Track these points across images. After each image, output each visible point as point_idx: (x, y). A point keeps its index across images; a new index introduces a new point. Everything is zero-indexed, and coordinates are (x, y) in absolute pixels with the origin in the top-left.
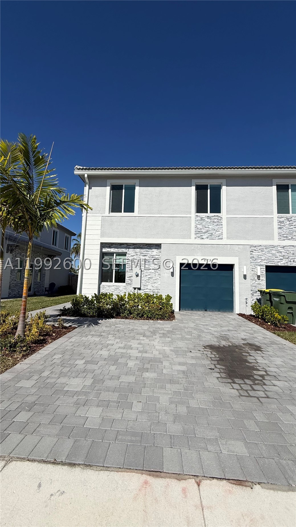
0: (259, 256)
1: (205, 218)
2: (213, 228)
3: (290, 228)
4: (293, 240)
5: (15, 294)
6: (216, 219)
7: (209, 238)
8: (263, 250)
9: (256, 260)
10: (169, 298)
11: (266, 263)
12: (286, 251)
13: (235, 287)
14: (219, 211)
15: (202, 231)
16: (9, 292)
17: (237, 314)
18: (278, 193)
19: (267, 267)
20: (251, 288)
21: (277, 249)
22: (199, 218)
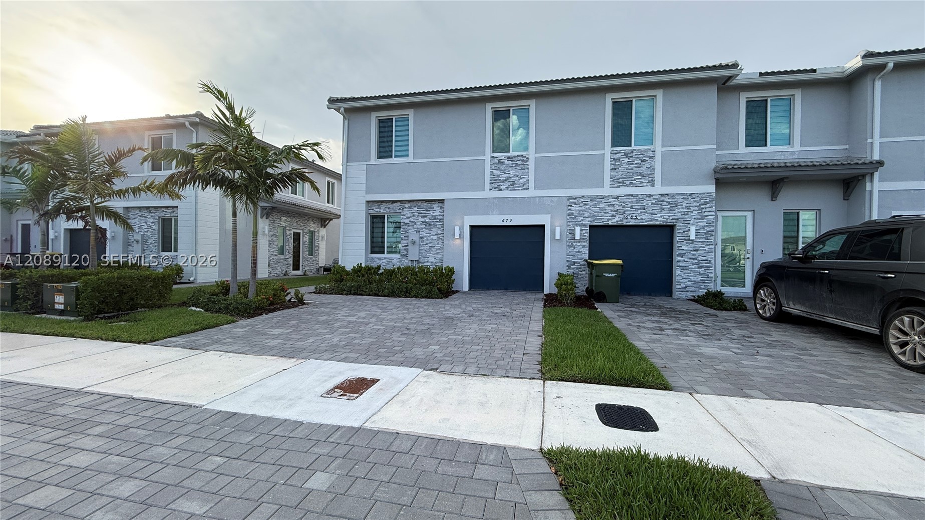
0: (581, 213)
1: (504, 159)
2: (515, 174)
4: (632, 187)
6: (520, 160)
7: (509, 189)
8: (586, 203)
9: (575, 217)
11: (591, 221)
12: (621, 204)
14: (526, 148)
15: (500, 179)
16: (269, 270)
17: (546, 294)
19: (590, 226)
20: (568, 258)
21: (608, 201)
22: (496, 161)
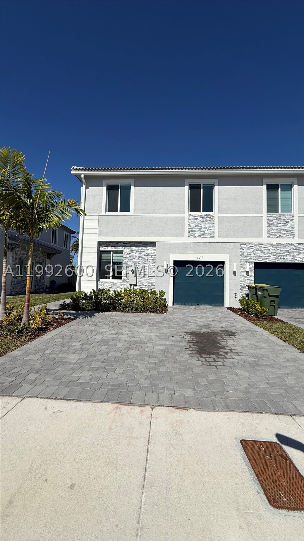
0: (249, 254)
1: (198, 217)
2: (205, 226)
3: (279, 226)
4: (281, 238)
5: (16, 292)
6: (208, 218)
7: (201, 236)
8: (252, 247)
9: (245, 257)
10: (162, 293)
11: (255, 260)
12: (274, 249)
13: (225, 282)
14: (211, 210)
15: (195, 229)
16: (11, 289)
17: (227, 308)
18: (268, 192)
19: (256, 263)
20: (240, 283)
21: (266, 247)
22: (192, 217)
